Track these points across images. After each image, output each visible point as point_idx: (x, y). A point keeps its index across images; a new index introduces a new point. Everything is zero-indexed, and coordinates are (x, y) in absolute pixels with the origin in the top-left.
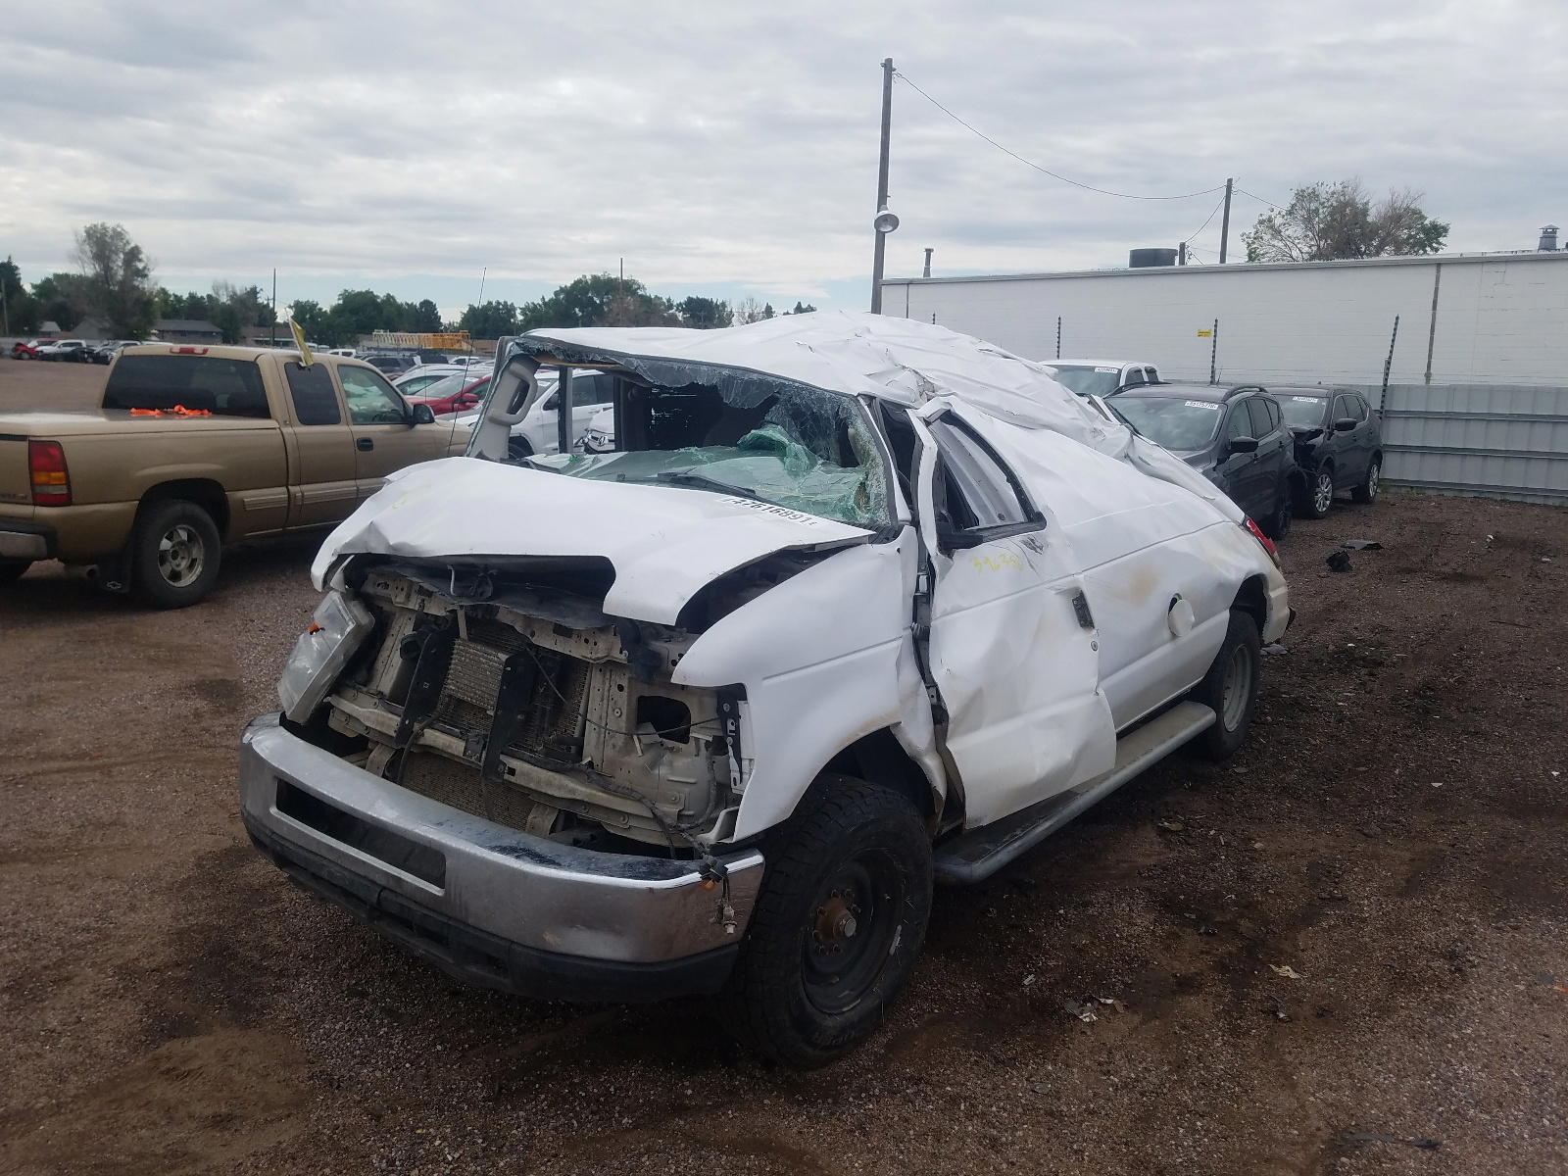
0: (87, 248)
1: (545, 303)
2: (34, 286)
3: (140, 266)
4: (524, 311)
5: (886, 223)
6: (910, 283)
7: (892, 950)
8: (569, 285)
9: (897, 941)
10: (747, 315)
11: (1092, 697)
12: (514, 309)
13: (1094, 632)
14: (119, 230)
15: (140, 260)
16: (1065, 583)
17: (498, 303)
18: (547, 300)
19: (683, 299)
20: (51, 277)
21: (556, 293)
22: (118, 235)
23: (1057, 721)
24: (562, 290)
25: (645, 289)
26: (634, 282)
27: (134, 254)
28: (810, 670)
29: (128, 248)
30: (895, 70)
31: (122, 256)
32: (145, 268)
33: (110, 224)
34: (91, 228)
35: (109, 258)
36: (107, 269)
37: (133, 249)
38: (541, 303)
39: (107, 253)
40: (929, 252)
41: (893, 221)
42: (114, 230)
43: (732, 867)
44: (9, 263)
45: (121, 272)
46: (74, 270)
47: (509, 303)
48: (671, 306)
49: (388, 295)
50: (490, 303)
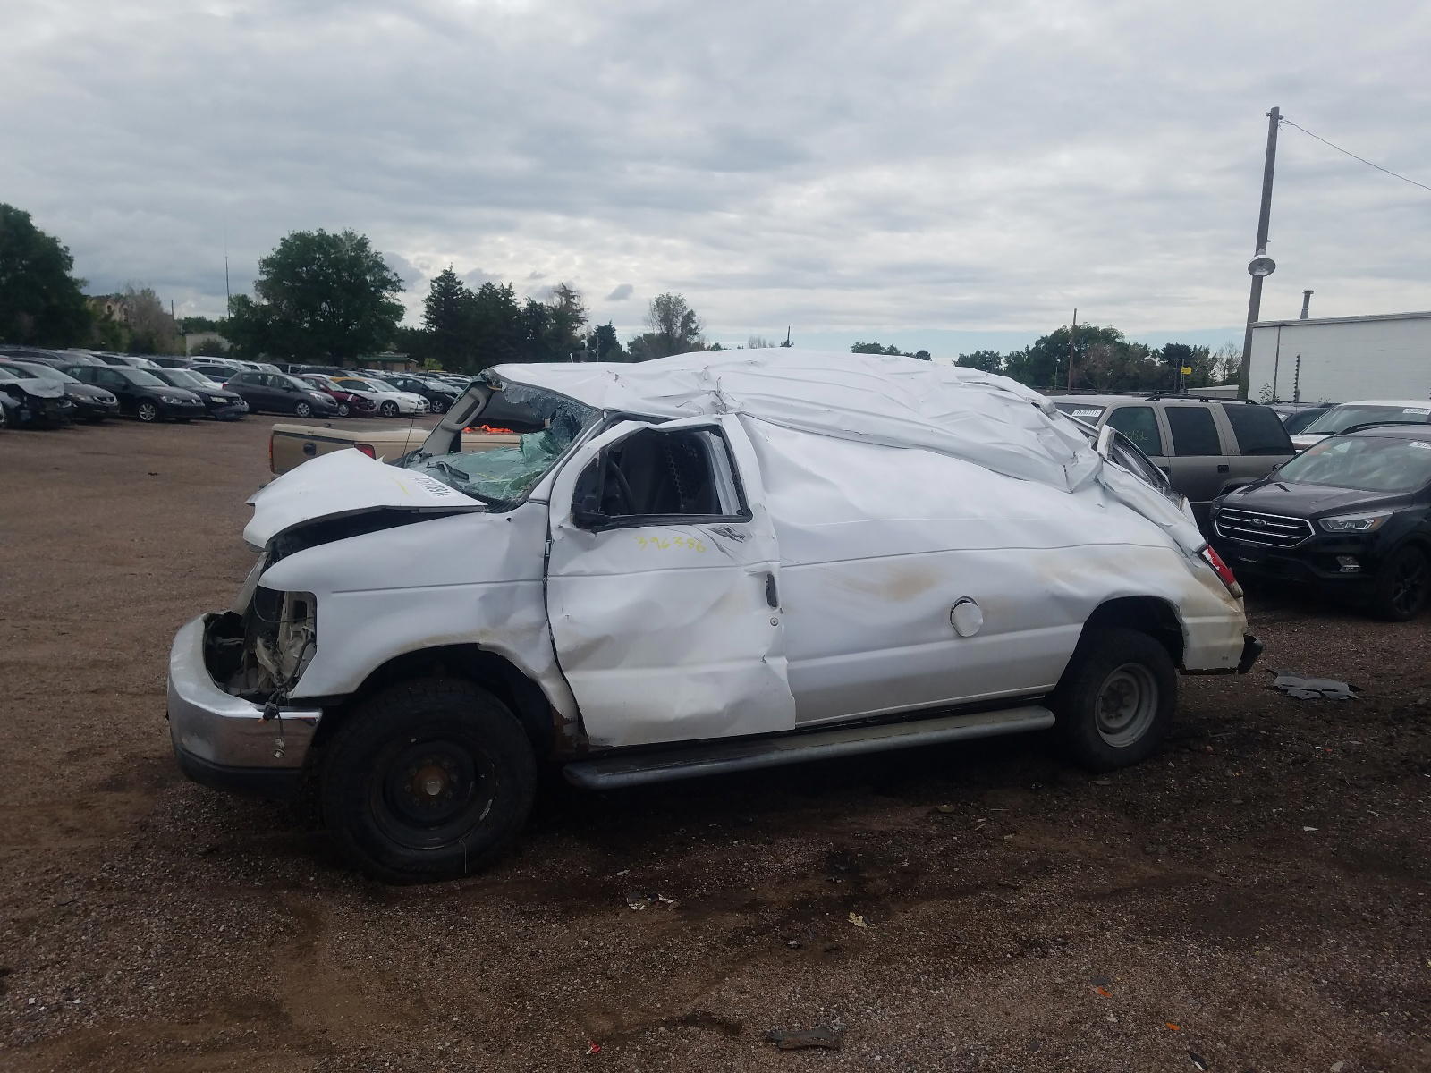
0: (657, 314)
1: (1028, 352)
2: (629, 345)
3: (693, 326)
4: (1008, 359)
5: (1261, 268)
6: (1281, 325)
7: (482, 817)
8: (1049, 336)
9: (487, 811)
10: (1225, 360)
11: (757, 664)
12: (999, 358)
13: (777, 610)
14: (680, 298)
15: (693, 322)
16: (759, 567)
17: (986, 353)
18: (1030, 349)
19: (1161, 347)
20: (642, 336)
21: (1037, 343)
22: (679, 302)
23: (715, 678)
24: (1043, 339)
25: (1122, 337)
26: (1114, 331)
27: (689, 317)
28: (382, 592)
29: (685, 313)
30: (1281, 118)
31: (680, 319)
32: (696, 328)
33: (674, 293)
34: (659, 298)
35: (671, 321)
36: (670, 329)
37: (689, 313)
38: (1024, 352)
39: (671, 317)
40: (1308, 294)
41: (1270, 266)
42: (676, 298)
43: (284, 715)
44: (610, 326)
45: (679, 331)
46: (649, 330)
47: (995, 353)
48: (1147, 353)
49: (892, 346)
50: (978, 353)
